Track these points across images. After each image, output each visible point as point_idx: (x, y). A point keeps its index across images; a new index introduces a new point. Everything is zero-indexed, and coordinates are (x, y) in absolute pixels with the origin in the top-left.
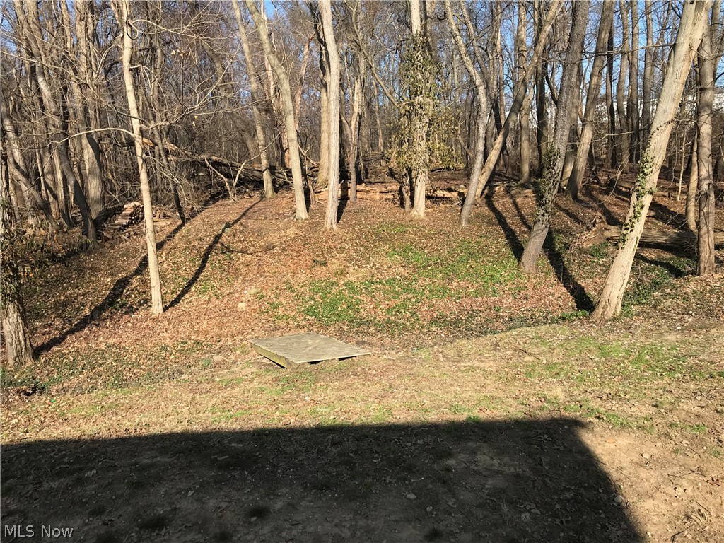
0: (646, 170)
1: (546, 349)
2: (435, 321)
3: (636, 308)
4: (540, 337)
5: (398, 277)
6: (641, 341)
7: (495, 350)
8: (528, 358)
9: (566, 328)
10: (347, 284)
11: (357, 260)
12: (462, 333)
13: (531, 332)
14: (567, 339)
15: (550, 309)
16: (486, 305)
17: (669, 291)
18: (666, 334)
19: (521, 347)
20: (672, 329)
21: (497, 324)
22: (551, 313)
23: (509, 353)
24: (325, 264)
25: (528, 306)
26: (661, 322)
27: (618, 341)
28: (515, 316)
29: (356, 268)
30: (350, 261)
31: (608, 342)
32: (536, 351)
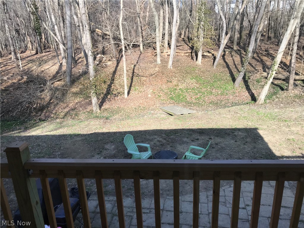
0: (275, 64)
1: (243, 112)
2: (211, 103)
3: (268, 101)
4: (241, 109)
5: (196, 87)
6: (268, 111)
7: (229, 112)
8: (238, 115)
9: (248, 106)
10: (180, 89)
11: (181, 81)
12: (219, 107)
13: (239, 107)
14: (248, 110)
15: (243, 100)
16: (225, 98)
17: (278, 96)
18: (275, 109)
19: (236, 112)
20: (277, 108)
21: (228, 104)
22: (244, 101)
23: (233, 113)
24: (171, 82)
25: (237, 99)
26: (274, 105)
27: (262, 111)
28: (234, 102)
29: (181, 83)
30: (179, 81)
31: (259, 111)
32: (240, 113)
